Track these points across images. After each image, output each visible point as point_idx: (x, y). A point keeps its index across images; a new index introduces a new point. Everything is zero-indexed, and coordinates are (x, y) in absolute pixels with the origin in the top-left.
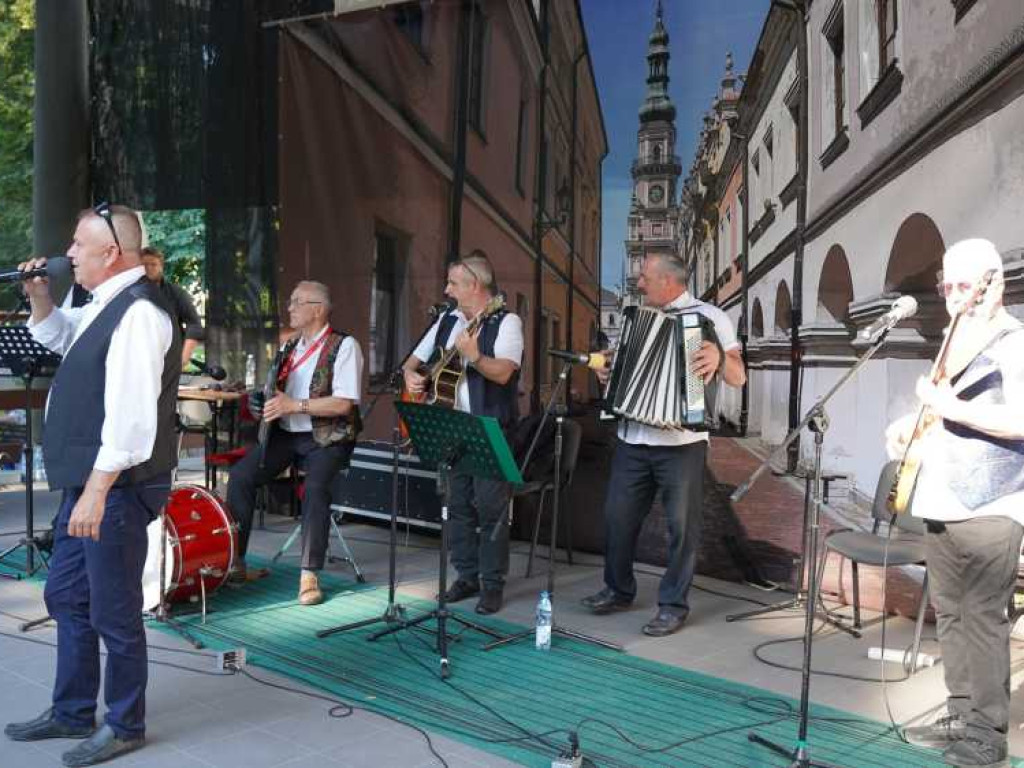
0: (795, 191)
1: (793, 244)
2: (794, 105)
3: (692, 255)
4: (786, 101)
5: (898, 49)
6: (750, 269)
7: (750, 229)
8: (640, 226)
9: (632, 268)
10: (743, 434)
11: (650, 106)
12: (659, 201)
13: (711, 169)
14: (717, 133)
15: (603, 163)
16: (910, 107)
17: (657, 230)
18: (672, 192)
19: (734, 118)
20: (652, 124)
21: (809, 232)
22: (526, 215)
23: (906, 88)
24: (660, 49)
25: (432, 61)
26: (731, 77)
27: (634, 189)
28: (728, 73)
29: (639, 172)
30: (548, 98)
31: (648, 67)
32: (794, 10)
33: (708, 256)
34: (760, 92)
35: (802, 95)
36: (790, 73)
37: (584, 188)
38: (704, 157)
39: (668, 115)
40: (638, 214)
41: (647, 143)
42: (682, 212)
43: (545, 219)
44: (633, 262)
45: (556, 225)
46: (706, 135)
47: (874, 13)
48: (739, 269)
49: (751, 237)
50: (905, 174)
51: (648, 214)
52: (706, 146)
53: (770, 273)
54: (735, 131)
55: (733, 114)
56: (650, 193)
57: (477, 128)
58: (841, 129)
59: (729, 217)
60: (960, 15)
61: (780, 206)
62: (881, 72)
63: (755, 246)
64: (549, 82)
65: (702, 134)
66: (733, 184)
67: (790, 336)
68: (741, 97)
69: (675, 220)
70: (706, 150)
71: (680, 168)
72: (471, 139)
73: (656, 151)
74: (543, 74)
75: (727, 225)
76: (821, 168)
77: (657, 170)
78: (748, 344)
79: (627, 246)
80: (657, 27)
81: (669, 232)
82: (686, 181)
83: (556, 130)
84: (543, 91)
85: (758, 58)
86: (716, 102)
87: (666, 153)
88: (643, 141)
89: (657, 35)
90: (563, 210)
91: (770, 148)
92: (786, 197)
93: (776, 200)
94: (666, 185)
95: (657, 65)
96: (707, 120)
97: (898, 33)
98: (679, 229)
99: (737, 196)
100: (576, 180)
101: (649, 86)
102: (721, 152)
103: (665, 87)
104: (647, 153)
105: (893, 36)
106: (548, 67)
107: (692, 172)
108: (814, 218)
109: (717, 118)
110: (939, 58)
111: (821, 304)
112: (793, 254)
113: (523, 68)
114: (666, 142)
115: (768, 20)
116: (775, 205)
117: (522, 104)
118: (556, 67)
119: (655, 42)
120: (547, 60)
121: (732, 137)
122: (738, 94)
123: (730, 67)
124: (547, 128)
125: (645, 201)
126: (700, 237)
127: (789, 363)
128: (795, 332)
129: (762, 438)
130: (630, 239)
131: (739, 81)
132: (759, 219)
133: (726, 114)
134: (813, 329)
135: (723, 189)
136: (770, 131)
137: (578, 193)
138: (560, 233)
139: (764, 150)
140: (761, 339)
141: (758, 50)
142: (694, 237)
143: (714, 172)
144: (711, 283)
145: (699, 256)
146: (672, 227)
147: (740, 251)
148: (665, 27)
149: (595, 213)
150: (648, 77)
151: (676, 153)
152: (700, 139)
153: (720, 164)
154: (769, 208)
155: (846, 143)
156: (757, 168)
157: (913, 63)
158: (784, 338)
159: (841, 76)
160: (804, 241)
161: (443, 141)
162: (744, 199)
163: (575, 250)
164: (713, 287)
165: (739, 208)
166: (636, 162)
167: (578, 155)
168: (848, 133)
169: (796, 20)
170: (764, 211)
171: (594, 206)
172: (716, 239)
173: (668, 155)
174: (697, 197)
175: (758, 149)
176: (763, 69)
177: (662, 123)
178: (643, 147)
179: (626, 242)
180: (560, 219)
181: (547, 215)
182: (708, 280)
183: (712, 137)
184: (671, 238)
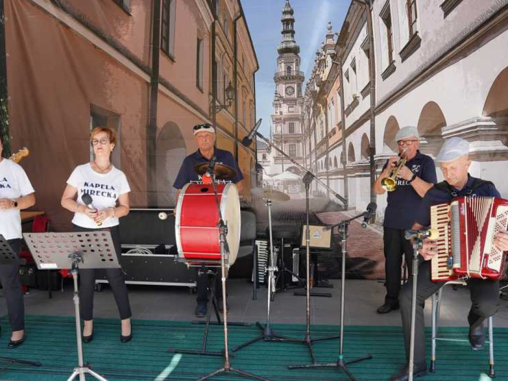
0: (369, 89)
1: (370, 116)
2: (367, 49)
3: (313, 121)
4: (362, 46)
5: (418, 27)
6: (346, 128)
7: (345, 109)
8: (280, 107)
9: (276, 130)
10: (346, 209)
11: (284, 46)
12: (291, 95)
13: (322, 78)
14: (324, 60)
15: (255, 74)
16: (425, 53)
17: (291, 109)
18: (299, 91)
19: (334, 54)
20: (286, 55)
21: (377, 110)
22: (204, 102)
23: (423, 44)
24: (288, 17)
25: (132, 14)
26: (331, 34)
27: (276, 87)
28: (330, 31)
29: (278, 79)
30: (217, 38)
31: (283, 26)
32: (365, 4)
33: (322, 122)
34: (347, 42)
35: (371, 45)
36: (363, 34)
37: (243, 86)
38: (317, 73)
39: (296, 50)
40: (279, 100)
41: (283, 65)
42: (305, 100)
43: (217, 103)
44: (276, 127)
45: (225, 107)
46: (318, 61)
47: (405, 10)
48: (340, 129)
49: (346, 112)
50: (424, 84)
51: (285, 101)
52: (318, 67)
53: (357, 130)
54: (334, 60)
55: (333, 52)
56: (286, 90)
57: (166, 52)
58: (392, 62)
59: (333, 103)
60: (446, 14)
61: (361, 97)
62: (410, 36)
63: (348, 117)
64: (218, 29)
65: (316, 61)
66: (334, 87)
67: (369, 160)
68: (337, 43)
69: (302, 104)
70: (318, 69)
71: (304, 78)
72: (162, 59)
73: (289, 68)
74: (213, 25)
75: (332, 107)
76: (382, 79)
77: (290, 78)
78: (346, 166)
79: (272, 118)
80: (286, 5)
81: (298, 110)
82: (307, 84)
83: (223, 56)
84: (213, 35)
85: (346, 25)
86: (323, 45)
87: (294, 70)
88: (280, 63)
89: (286, 9)
90: (229, 99)
91: (354, 69)
92: (364, 92)
93: (358, 94)
94: (295, 86)
95: (287, 24)
96: (318, 54)
97: (417, 20)
98: (304, 109)
99: (337, 92)
100: (237, 83)
101: (283, 35)
102: (327, 71)
103: (293, 36)
104: (283, 70)
105: (415, 21)
106: (217, 21)
107: (310, 80)
108: (380, 103)
109: (324, 53)
110: (437, 33)
111: (385, 144)
112: (370, 121)
113: (199, 20)
114: (294, 64)
115: (350, 8)
116: (359, 97)
117: (199, 41)
118: (222, 21)
119: (285, 13)
120: (216, 18)
121: (333, 63)
122: (335, 42)
123: (330, 29)
124: (217, 55)
125: (284, 95)
126: (317, 113)
127: (369, 173)
128: (372, 158)
129: (357, 210)
130: (275, 114)
131: (335, 35)
132: (350, 103)
133: (328, 51)
134: (381, 156)
135: (329, 89)
136: (354, 60)
137: (239, 89)
138: (229, 112)
139: (351, 71)
140: (353, 163)
141: (345, 22)
142: (313, 112)
143: (323, 80)
144: (325, 135)
145: (316, 123)
146: (300, 107)
147: (340, 119)
148: (291, 6)
149: (251, 100)
150: (282, 30)
151: (301, 70)
152: (315, 63)
153: (327, 76)
154: (356, 99)
155: (395, 69)
156: (348, 78)
157: (426, 34)
158: (366, 161)
159: (391, 36)
160: (375, 114)
161: (142, 59)
162: (341, 93)
163: (238, 120)
164: (325, 138)
165: (339, 98)
166: (277, 74)
167: (238, 69)
168: (395, 64)
169: (366, 8)
170: (353, 100)
171: (250, 97)
172: (326, 114)
173: (296, 71)
174: (314, 92)
175: (348, 69)
176: (349, 31)
177: (292, 54)
178: (281, 67)
179: (272, 116)
180: (227, 103)
181: (219, 102)
182: (322, 134)
183: (321, 63)
184: (300, 113)
